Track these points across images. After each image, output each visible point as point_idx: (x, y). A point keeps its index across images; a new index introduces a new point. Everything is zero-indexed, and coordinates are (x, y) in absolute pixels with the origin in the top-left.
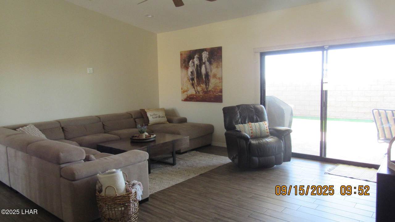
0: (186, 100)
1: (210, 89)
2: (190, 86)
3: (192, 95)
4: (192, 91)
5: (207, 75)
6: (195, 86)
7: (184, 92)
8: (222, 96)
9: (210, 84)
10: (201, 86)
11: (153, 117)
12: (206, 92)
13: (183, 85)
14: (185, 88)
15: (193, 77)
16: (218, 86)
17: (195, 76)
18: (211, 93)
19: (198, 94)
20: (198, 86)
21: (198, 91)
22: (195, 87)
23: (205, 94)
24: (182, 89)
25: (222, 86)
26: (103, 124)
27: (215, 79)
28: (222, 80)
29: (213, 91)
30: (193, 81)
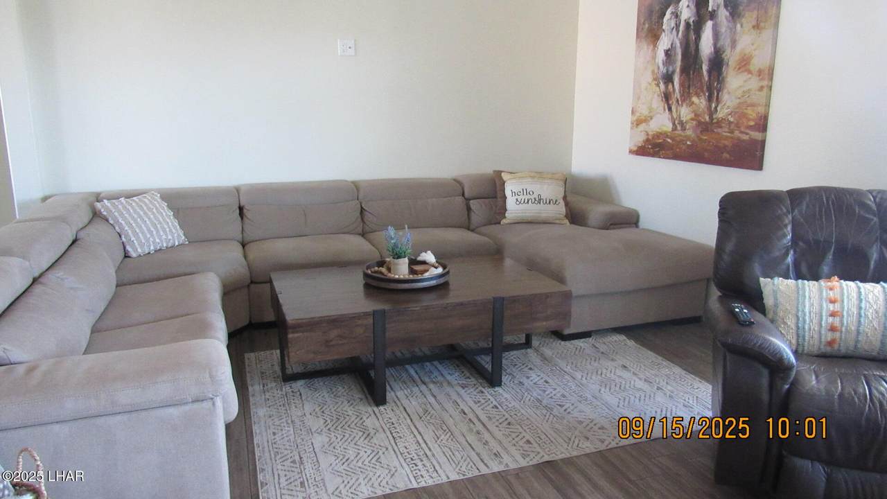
0: (641, 151)
1: (721, 113)
2: (658, 104)
3: (661, 133)
4: (662, 123)
5: (717, 63)
6: (673, 102)
7: (638, 123)
8: (763, 143)
9: (725, 97)
10: (693, 103)
11: (517, 200)
12: (707, 126)
13: (637, 97)
14: (644, 111)
15: (671, 69)
16: (753, 105)
17: (679, 64)
18: (724, 132)
19: (679, 132)
20: (683, 101)
21: (682, 123)
22: (673, 108)
23: (701, 132)
24: (633, 112)
25: (768, 105)
26: (362, 208)
27: (745, 76)
28: (771, 79)
29: (730, 123)
30: (670, 86)
